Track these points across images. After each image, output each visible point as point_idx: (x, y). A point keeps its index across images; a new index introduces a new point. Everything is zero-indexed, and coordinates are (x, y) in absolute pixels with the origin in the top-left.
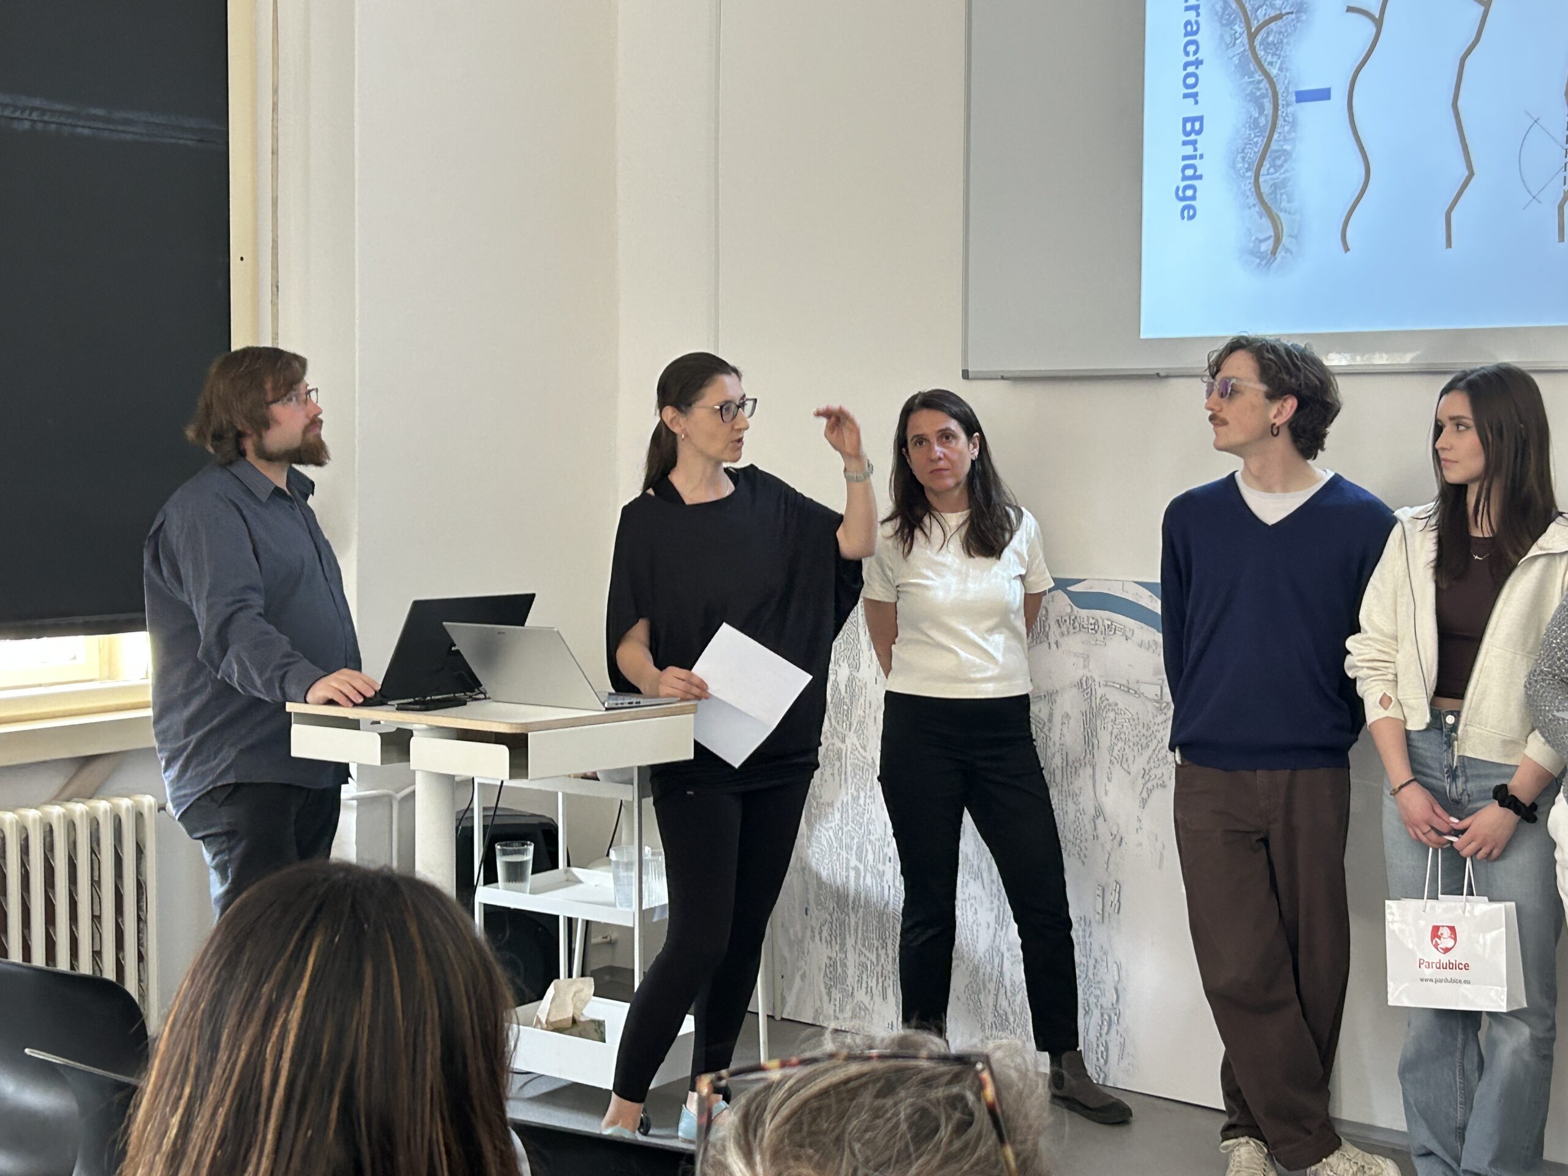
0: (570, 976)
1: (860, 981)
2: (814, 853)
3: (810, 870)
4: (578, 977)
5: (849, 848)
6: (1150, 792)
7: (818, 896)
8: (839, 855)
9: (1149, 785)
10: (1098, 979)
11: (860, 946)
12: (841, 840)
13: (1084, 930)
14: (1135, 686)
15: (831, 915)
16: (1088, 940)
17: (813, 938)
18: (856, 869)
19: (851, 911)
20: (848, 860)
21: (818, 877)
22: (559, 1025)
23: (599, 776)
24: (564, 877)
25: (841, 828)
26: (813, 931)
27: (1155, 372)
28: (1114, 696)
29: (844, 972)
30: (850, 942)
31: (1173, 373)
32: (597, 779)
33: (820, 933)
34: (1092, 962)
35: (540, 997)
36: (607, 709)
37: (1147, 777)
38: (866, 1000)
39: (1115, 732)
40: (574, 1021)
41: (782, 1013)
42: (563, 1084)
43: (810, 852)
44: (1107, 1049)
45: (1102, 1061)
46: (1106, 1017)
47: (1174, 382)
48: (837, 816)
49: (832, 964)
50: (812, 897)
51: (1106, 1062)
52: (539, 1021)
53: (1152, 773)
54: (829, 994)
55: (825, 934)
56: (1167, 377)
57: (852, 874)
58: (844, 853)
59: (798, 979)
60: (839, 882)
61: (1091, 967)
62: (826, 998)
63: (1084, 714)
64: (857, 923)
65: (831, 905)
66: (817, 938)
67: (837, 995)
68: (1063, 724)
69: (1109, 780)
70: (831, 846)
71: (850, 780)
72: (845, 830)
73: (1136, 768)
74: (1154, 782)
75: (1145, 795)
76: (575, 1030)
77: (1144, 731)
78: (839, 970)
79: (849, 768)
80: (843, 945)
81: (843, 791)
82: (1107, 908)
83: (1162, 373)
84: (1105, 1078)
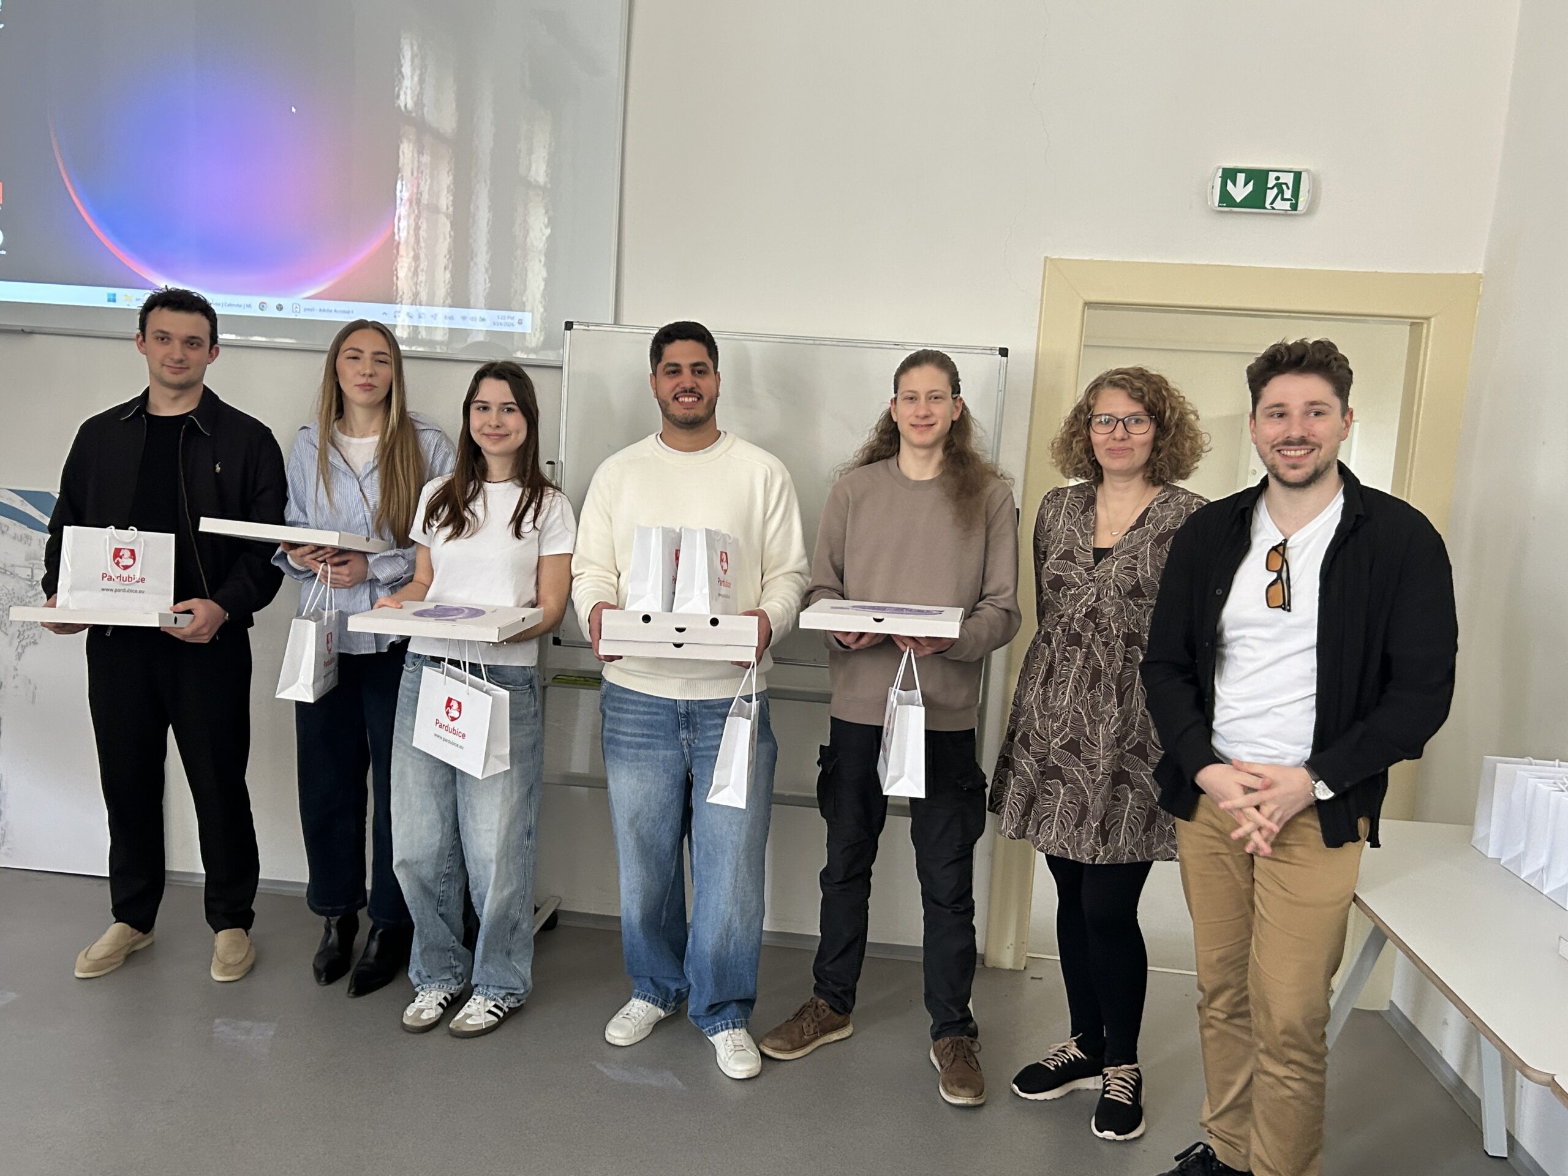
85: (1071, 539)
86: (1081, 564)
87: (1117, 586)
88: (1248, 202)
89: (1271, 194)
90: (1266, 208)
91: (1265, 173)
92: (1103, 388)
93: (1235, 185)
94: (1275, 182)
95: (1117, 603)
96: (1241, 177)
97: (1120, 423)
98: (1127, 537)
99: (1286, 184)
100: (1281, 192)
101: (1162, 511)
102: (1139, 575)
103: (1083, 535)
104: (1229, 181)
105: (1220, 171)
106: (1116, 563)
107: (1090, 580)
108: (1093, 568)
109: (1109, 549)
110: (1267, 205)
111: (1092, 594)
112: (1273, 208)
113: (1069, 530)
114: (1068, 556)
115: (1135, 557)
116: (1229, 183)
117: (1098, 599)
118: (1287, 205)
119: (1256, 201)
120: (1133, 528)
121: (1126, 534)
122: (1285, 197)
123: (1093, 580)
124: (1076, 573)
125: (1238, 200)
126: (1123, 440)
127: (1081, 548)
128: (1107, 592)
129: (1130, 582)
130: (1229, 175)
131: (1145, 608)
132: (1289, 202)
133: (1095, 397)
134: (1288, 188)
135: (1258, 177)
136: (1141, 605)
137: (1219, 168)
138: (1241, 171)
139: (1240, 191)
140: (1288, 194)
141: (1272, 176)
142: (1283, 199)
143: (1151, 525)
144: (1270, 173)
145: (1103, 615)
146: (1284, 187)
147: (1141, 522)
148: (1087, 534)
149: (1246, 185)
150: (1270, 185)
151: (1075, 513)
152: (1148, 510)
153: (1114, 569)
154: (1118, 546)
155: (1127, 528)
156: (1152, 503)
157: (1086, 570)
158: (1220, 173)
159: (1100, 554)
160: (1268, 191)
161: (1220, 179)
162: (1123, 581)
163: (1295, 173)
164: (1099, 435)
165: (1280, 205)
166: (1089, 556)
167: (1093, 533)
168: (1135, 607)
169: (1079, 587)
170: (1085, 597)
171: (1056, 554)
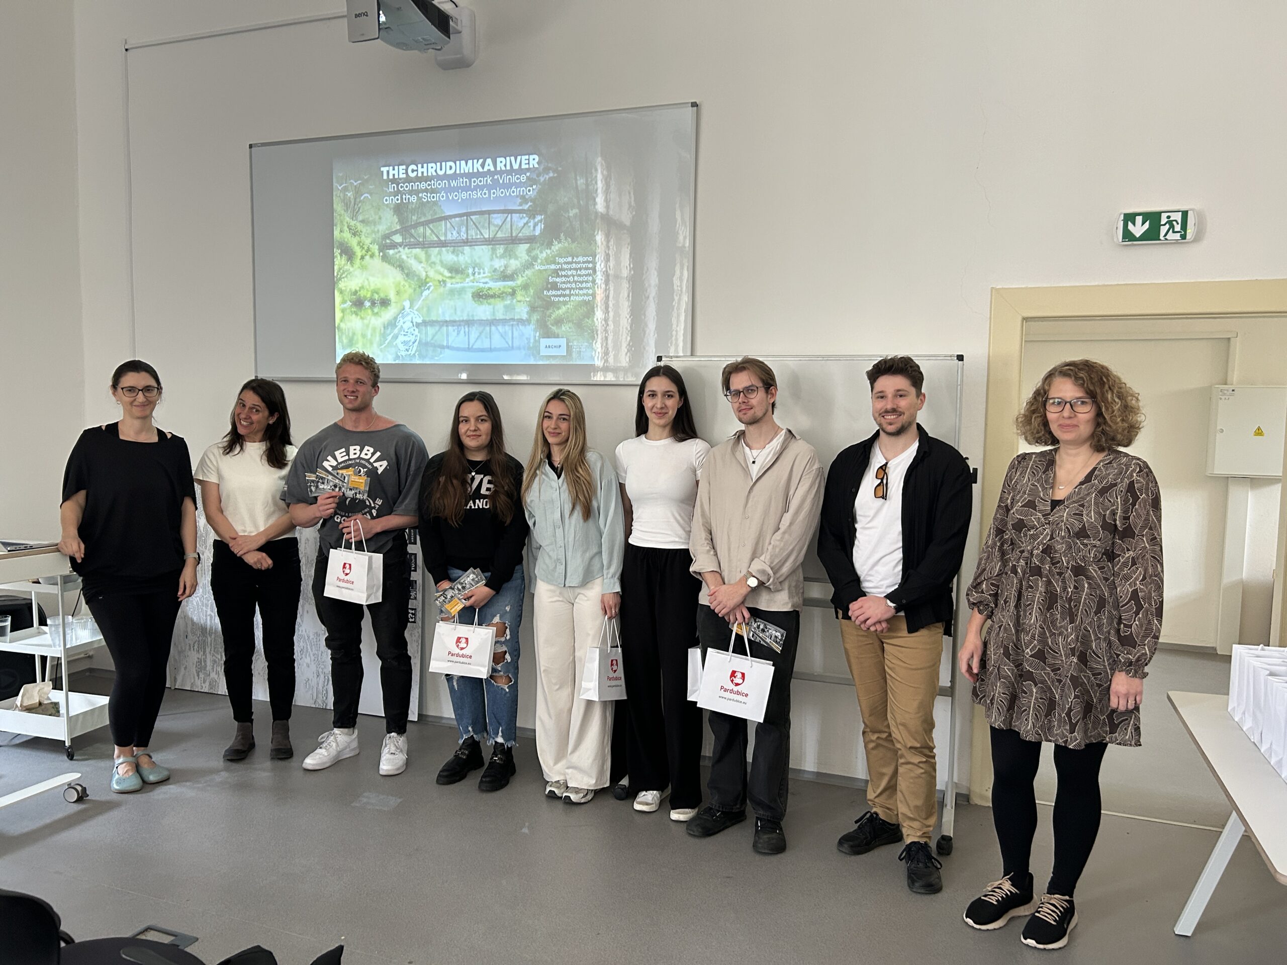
1: (213, 669)
2: (190, 609)
3: (188, 616)
5: (207, 606)
7: (192, 629)
8: (202, 609)
10: (323, 660)
11: (212, 652)
12: (203, 602)
13: (316, 638)
15: (198, 638)
17: (190, 649)
19: (208, 636)
20: (206, 611)
21: (192, 620)
22: (27, 708)
24: (37, 631)
25: (203, 596)
26: (190, 646)
29: (206, 665)
30: (208, 650)
33: (194, 647)
34: (320, 653)
38: (216, 677)
40: (40, 705)
41: (175, 685)
43: (188, 608)
45: (325, 698)
49: (200, 661)
50: (189, 630)
52: (17, 706)
54: (198, 675)
55: (196, 647)
57: (209, 618)
58: (204, 608)
59: (183, 669)
60: (202, 622)
61: (320, 655)
62: (196, 678)
64: (211, 641)
65: (199, 633)
66: (192, 649)
67: (202, 675)
70: (198, 605)
76: (40, 710)
78: (203, 664)
80: (204, 652)
86: (1040, 511)
87: (1067, 528)
88: (1146, 236)
89: (1164, 230)
90: (1159, 241)
91: (1158, 215)
92: (1055, 377)
93: (1134, 225)
94: (1167, 220)
95: (1067, 541)
96: (1139, 219)
97: (1068, 404)
98: (1077, 490)
99: (1175, 220)
100: (1172, 226)
101: (1106, 469)
102: (1085, 520)
103: (1044, 489)
104: (1130, 223)
106: (1067, 510)
107: (1046, 523)
108: (1049, 514)
109: (1061, 500)
110: (1161, 238)
111: (1047, 534)
112: (1165, 241)
113: (1033, 485)
114: (1031, 505)
115: (1082, 505)
117: (1052, 538)
118: (1177, 236)
119: (1152, 234)
120: (1082, 483)
121: (1076, 488)
122: (1176, 230)
123: (1049, 524)
124: (1035, 518)
125: (1138, 236)
126: (1070, 418)
127: (1042, 499)
128: (1059, 533)
129: (1078, 526)
130: (1130, 218)
131: (1089, 547)
132: (1179, 234)
133: (1049, 385)
134: (1178, 224)
135: (1154, 218)
136: (1087, 545)
137: (1122, 214)
138: (1139, 214)
139: (1139, 229)
140: (1178, 228)
141: (1164, 216)
142: (1174, 232)
143: (1096, 481)
144: (1162, 214)
145: (1056, 551)
146: (1174, 223)
147: (1088, 478)
148: (1047, 488)
149: (1143, 224)
150: (1162, 223)
151: (1038, 473)
153: (1065, 515)
154: (1069, 498)
156: (1097, 463)
157: (1043, 516)
158: (1123, 217)
159: (1055, 504)
160: (1162, 227)
161: (1123, 221)
162: (1072, 524)
163: (1182, 212)
164: (1053, 414)
165: (1171, 236)
166: (1047, 505)
167: (1052, 487)
168: (1081, 546)
169: (1037, 529)
170: (1042, 537)
171: (1021, 503)
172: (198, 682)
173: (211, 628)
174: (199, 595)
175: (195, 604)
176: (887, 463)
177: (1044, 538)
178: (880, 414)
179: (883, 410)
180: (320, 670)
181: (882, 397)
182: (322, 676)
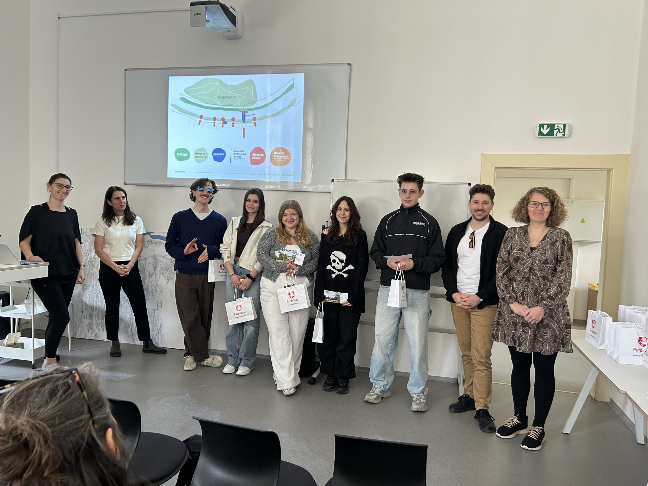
0: (14, 332)
1: (97, 328)
2: (85, 298)
3: (84, 302)
4: (16, 332)
5: (94, 296)
6: (169, 280)
7: (85, 308)
8: (91, 298)
9: (169, 279)
10: (156, 323)
11: (97, 319)
12: (92, 294)
13: (153, 312)
14: (166, 256)
15: (89, 312)
16: (154, 314)
17: (84, 318)
18: (96, 301)
19: (94, 311)
20: (94, 299)
21: (86, 303)
22: (9, 345)
23: (21, 281)
24: (12, 307)
25: (92, 291)
26: (84, 316)
27: (171, 185)
28: (161, 259)
29: (93, 325)
30: (94, 318)
31: (175, 185)
32: (21, 282)
33: (86, 317)
34: (155, 319)
35: (5, 338)
36: (22, 265)
37: (168, 277)
38: (98, 332)
39: (161, 267)
40: (15, 344)
41: (76, 336)
42: (10, 360)
44: (158, 339)
45: (157, 341)
46: (158, 331)
47: (175, 187)
48: (91, 288)
49: (89, 324)
50: (84, 308)
51: (158, 342)
52: (4, 344)
53: (170, 276)
54: (89, 331)
55: (88, 317)
56: (174, 186)
57: (95, 302)
58: (93, 297)
59: (80, 328)
60: (91, 304)
61: (155, 320)
62: (88, 332)
63: (154, 263)
64: (96, 314)
65: (89, 310)
66: (85, 318)
67: (90, 331)
68: (148, 265)
69: (159, 278)
70: (89, 296)
71: (94, 280)
72: (93, 292)
73: (166, 275)
74: (170, 278)
75: (168, 281)
76: (15, 346)
77: (168, 266)
78: (91, 325)
79: (94, 277)
80: (92, 319)
81: (93, 283)
82: (159, 307)
83: (172, 186)
84: (157, 345)
85: (521, 244)
86: (526, 252)
87: (539, 259)
88: (548, 134)
89: (556, 131)
90: (554, 136)
92: (534, 193)
93: (543, 129)
94: (557, 127)
95: (539, 266)
96: (545, 127)
97: (540, 205)
98: (541, 243)
99: (561, 128)
100: (559, 130)
101: (552, 235)
102: (547, 256)
103: (526, 243)
104: (541, 128)
105: (539, 125)
106: (538, 252)
107: (529, 258)
108: (530, 254)
109: (535, 248)
110: (555, 135)
111: (530, 262)
112: (557, 136)
113: (520, 241)
114: (521, 250)
115: (545, 250)
116: (542, 128)
117: (532, 264)
119: (551, 134)
120: (542, 240)
121: (540, 242)
122: (561, 132)
123: (531, 258)
124: (524, 255)
125: (545, 134)
126: (541, 210)
127: (525, 247)
128: (536, 262)
129: (544, 258)
130: (542, 126)
131: (548, 267)
132: (562, 134)
133: (531, 195)
135: (551, 126)
136: (547, 267)
137: (538, 124)
138: (545, 124)
139: (545, 131)
143: (548, 239)
144: (555, 125)
145: (535, 270)
147: (545, 238)
148: (527, 242)
149: (547, 128)
150: (555, 128)
151: (521, 236)
152: (547, 234)
153: (538, 254)
154: (538, 246)
155: (540, 240)
156: (548, 232)
157: (528, 254)
158: (538, 125)
159: (532, 249)
161: (538, 127)
162: (541, 258)
163: (563, 124)
164: (531, 208)
165: (559, 135)
166: (529, 250)
167: (529, 242)
168: (545, 267)
169: (525, 260)
170: (528, 264)
171: (517, 249)
172: (88, 335)
173: (96, 307)
174: (90, 291)
175: (88, 295)
176: (474, 231)
177: (529, 264)
178: (474, 210)
179: (476, 209)
180: (155, 328)
181: (476, 203)
182: (156, 331)
